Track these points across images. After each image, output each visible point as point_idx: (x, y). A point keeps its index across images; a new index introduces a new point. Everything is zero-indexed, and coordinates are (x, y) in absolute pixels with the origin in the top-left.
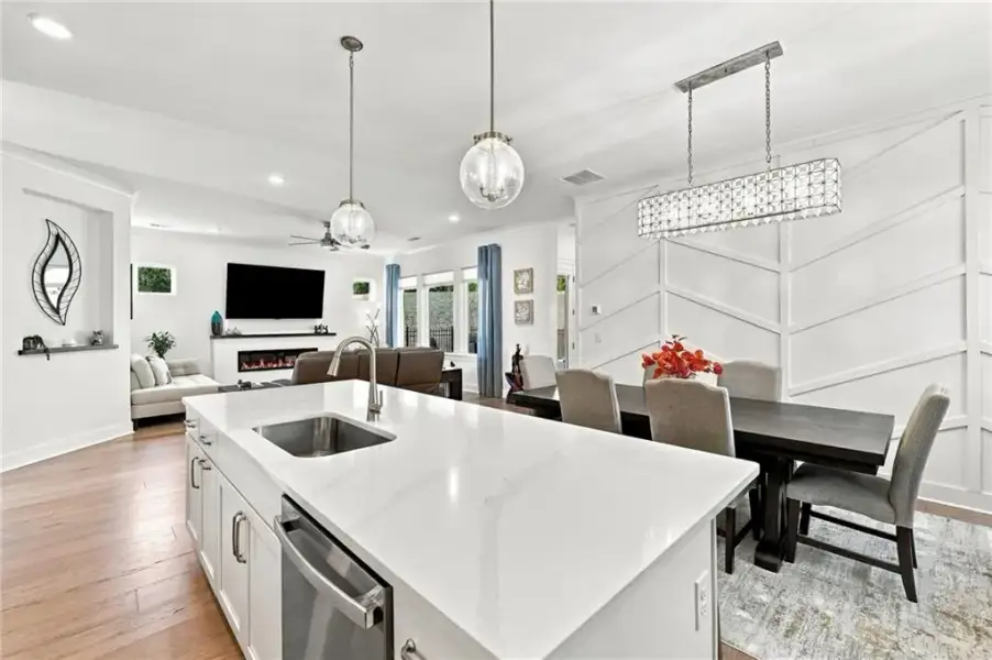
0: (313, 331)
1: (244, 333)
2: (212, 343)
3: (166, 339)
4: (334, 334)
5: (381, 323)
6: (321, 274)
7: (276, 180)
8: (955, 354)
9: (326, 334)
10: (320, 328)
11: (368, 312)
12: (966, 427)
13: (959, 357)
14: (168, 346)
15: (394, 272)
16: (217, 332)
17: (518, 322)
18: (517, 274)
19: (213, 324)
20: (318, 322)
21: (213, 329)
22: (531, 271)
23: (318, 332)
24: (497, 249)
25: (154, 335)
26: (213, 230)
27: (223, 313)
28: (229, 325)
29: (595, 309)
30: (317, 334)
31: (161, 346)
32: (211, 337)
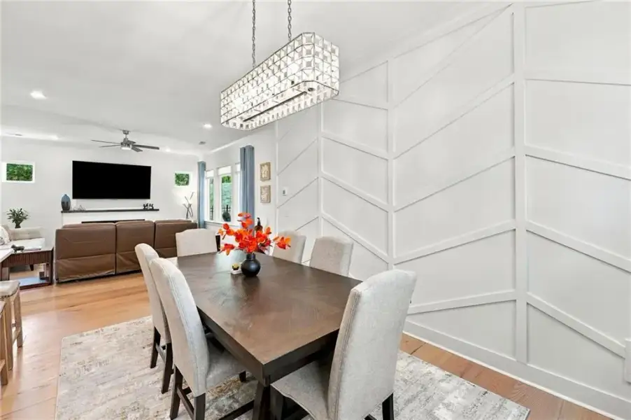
0: (142, 208)
1: (87, 210)
2: (62, 216)
3: (22, 213)
4: (158, 210)
5: (194, 202)
6: (148, 169)
7: (37, 95)
8: (508, 231)
9: (153, 210)
10: (147, 205)
11: (185, 194)
12: (515, 301)
13: (510, 234)
14: (23, 218)
15: (203, 166)
16: (66, 208)
17: (262, 201)
18: (262, 166)
19: (63, 203)
20: (146, 201)
21: (63, 207)
22: (269, 164)
23: (146, 208)
24: (252, 149)
26: (54, 138)
27: (70, 195)
28: (75, 204)
29: (284, 192)
30: (145, 210)
32: (62, 212)
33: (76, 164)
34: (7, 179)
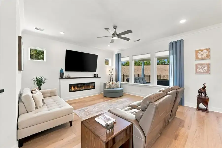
0: (93, 76)
1: (71, 77)
2: (59, 81)
3: (42, 80)
4: (100, 77)
6: (97, 55)
9: (98, 77)
11: (110, 69)
14: (43, 83)
15: (119, 56)
16: (62, 77)
17: (198, 73)
19: (60, 73)
20: (95, 73)
21: (60, 75)
22: (208, 50)
23: (95, 76)
25: (37, 78)
27: (64, 69)
28: (66, 74)
31: (39, 82)
32: (59, 79)
33: (67, 51)
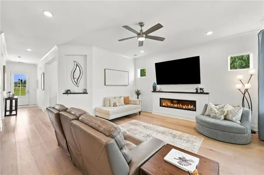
0: (195, 91)
4: (208, 93)
6: (197, 59)
10: (198, 89)
19: (153, 87)
20: (198, 86)
28: (159, 87)
30: (197, 93)
34: (141, 76)
